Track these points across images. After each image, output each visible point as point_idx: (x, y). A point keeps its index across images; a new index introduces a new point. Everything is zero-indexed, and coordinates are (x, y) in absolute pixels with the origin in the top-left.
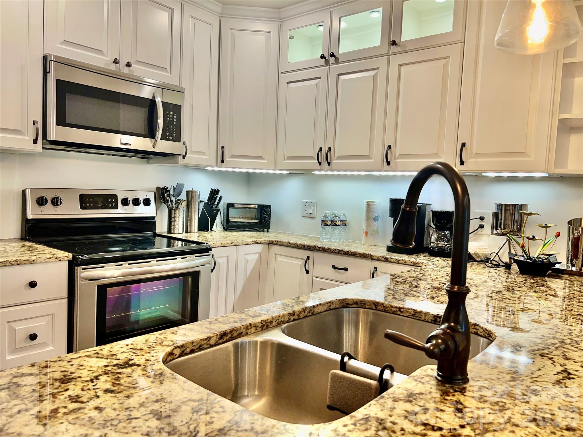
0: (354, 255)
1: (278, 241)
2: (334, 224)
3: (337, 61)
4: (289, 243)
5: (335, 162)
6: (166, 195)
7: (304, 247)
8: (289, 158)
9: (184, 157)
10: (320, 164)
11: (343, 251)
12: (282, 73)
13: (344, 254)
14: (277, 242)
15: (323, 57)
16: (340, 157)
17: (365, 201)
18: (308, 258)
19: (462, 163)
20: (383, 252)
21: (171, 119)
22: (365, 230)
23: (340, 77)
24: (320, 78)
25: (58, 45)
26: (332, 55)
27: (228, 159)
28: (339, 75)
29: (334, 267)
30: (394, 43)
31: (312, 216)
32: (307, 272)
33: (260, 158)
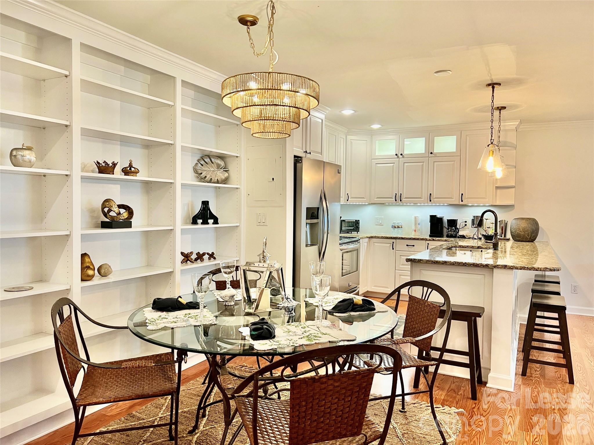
0: (418, 239)
2: (398, 227)
3: (403, 157)
4: (382, 237)
5: (403, 200)
7: (391, 238)
8: (378, 198)
10: (396, 200)
11: (412, 238)
12: (373, 159)
14: (375, 237)
15: (396, 155)
16: (406, 198)
17: (413, 216)
18: (393, 242)
19: (462, 201)
20: (428, 238)
22: (414, 229)
23: (405, 164)
24: (394, 163)
26: (401, 155)
27: (350, 199)
28: (404, 163)
29: (407, 245)
30: (431, 153)
31: (381, 224)
32: (393, 249)
33: (363, 198)
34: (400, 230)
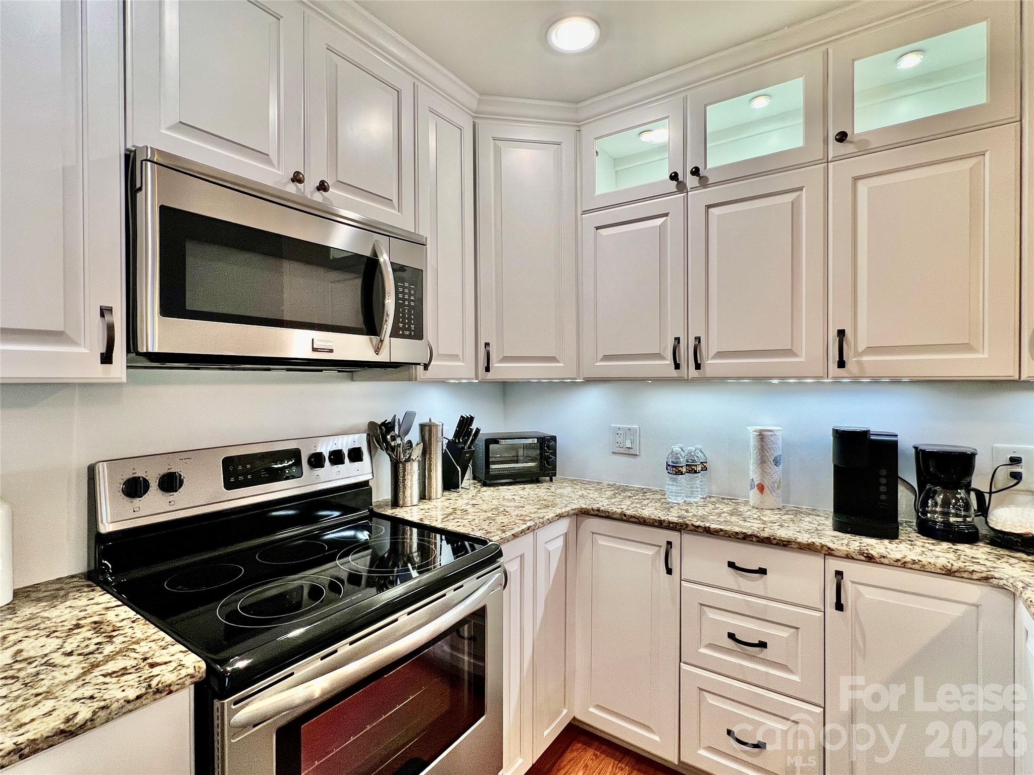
0: (785, 544)
1: (598, 510)
2: (692, 470)
3: (704, 182)
4: (625, 515)
5: (711, 364)
6: (389, 437)
7: (660, 524)
8: (606, 358)
9: (426, 367)
10: (677, 366)
11: (757, 537)
12: (584, 212)
13: (758, 541)
14: (597, 513)
15: (674, 177)
16: (720, 355)
17: (751, 429)
18: (670, 544)
21: (407, 297)
22: (756, 483)
23: (712, 210)
24: (666, 215)
25: (163, 131)
26: (696, 172)
27: (496, 365)
28: (709, 207)
29: (731, 565)
30: (842, 137)
31: (631, 452)
32: (669, 571)
33: (553, 359)
34: (698, 479)
